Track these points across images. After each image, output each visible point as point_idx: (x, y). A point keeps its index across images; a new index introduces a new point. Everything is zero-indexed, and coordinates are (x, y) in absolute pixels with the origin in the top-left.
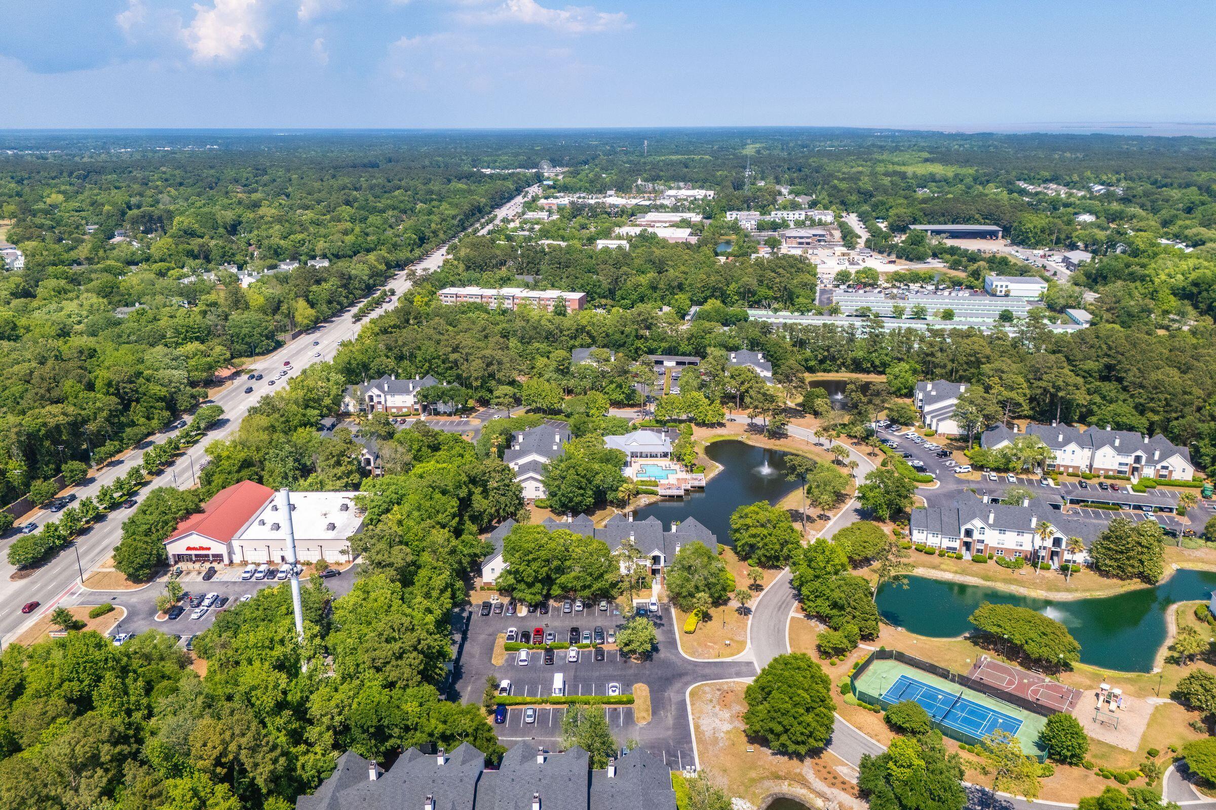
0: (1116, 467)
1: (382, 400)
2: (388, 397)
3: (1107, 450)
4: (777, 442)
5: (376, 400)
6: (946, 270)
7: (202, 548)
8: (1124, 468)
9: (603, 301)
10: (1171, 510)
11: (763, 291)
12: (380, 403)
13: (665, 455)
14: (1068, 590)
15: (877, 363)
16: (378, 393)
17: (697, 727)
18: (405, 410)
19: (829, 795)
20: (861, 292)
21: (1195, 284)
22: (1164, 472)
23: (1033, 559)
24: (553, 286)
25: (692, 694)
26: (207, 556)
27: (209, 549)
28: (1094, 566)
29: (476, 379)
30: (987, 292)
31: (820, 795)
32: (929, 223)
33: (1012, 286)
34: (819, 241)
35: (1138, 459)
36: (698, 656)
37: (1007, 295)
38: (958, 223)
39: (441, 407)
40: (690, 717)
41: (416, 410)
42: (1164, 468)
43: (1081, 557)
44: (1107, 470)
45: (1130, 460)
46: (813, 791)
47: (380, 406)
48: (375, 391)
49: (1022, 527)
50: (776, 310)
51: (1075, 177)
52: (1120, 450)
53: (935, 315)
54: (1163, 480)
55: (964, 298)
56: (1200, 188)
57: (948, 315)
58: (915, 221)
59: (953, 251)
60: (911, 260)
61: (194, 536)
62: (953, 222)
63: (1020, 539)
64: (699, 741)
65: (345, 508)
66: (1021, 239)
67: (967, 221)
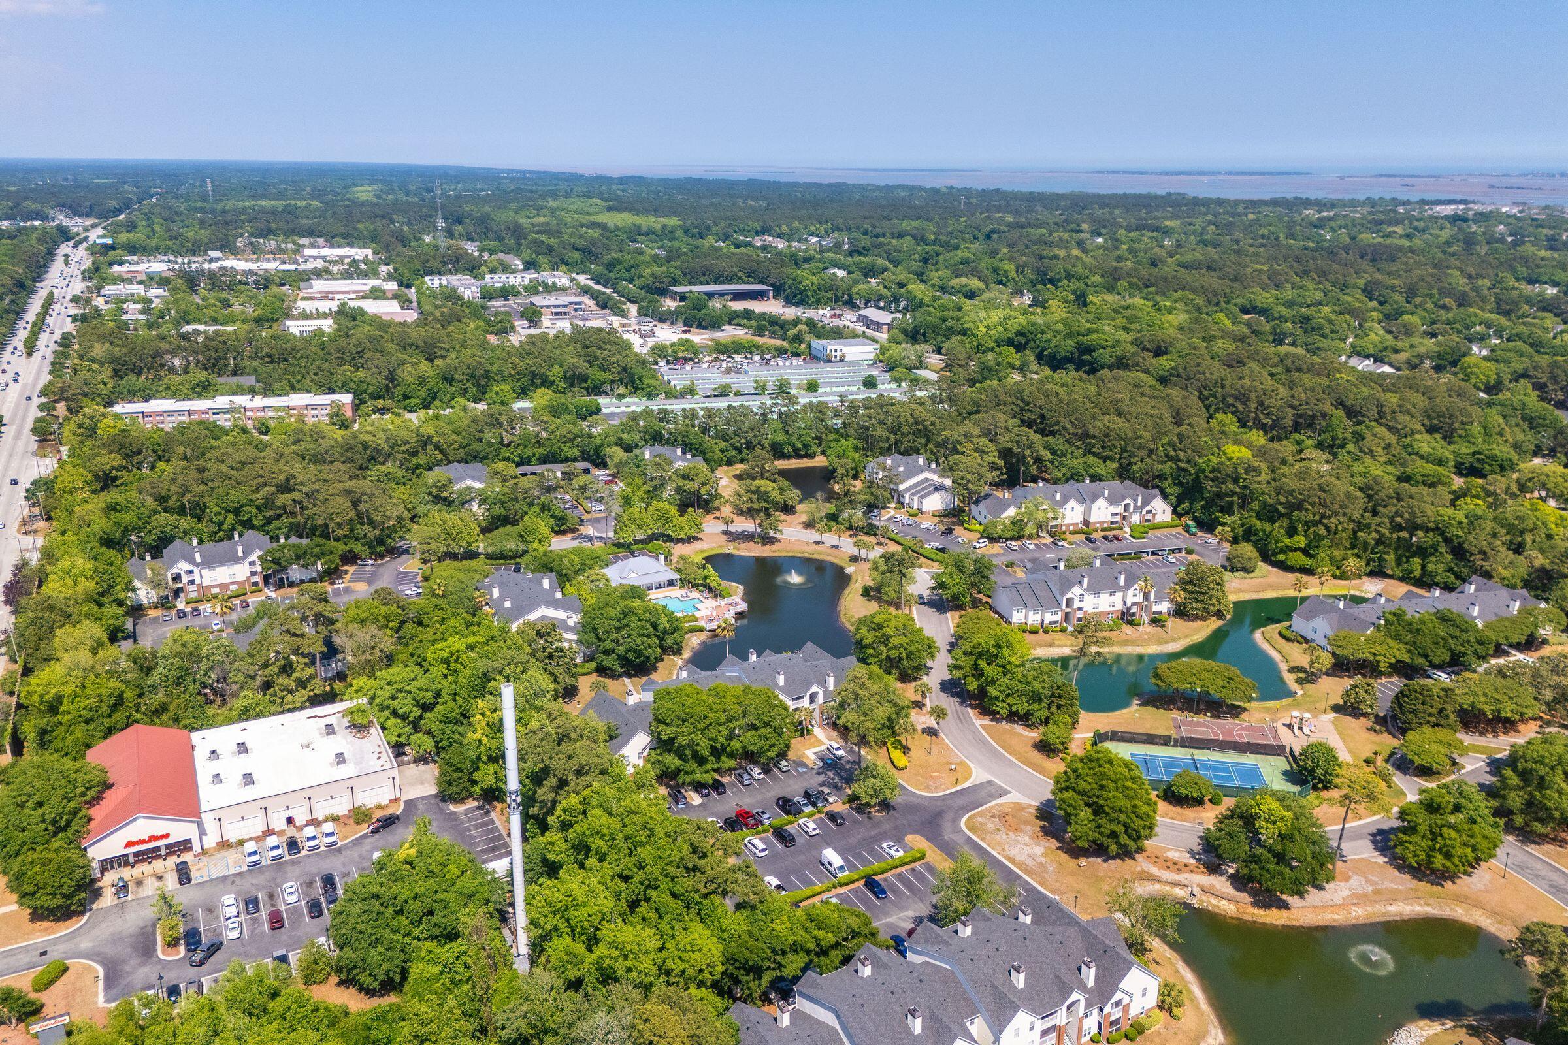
0: (1109, 518)
1: (196, 577)
2: (205, 572)
3: (1101, 502)
4: (773, 548)
5: (185, 578)
6: (749, 337)
7: (154, 838)
8: (1117, 518)
9: (380, 403)
10: (1180, 550)
11: (596, 374)
12: (192, 582)
13: (671, 583)
14: (1174, 640)
15: (799, 445)
16: (189, 567)
17: (1012, 860)
18: (233, 588)
19: (1184, 882)
20: (688, 367)
21: (1020, 334)
22: (1149, 517)
23: (1127, 618)
24: (293, 388)
25: (971, 829)
26: (158, 849)
27: (167, 836)
28: (1180, 612)
29: (340, 525)
30: (819, 359)
31: (1175, 884)
32: (690, 284)
33: (846, 350)
34: (576, 310)
35: (1126, 507)
36: (936, 789)
37: (842, 361)
38: (721, 283)
39: (295, 572)
40: (994, 853)
41: (255, 584)
42: (1149, 512)
43: (1164, 607)
44: (1102, 523)
45: (1120, 509)
46: (1167, 883)
47: (192, 588)
48: (183, 566)
49: (1113, 589)
50: (621, 397)
51: (785, 229)
52: (1112, 500)
53: (799, 387)
54: (1149, 525)
55: (800, 367)
56: (914, 237)
57: (812, 387)
58: (675, 282)
59: (748, 314)
60: (705, 328)
61: (140, 822)
62: (716, 282)
63: (1112, 599)
64: (1026, 871)
65: (330, 730)
66: (796, 297)
67: (730, 280)
